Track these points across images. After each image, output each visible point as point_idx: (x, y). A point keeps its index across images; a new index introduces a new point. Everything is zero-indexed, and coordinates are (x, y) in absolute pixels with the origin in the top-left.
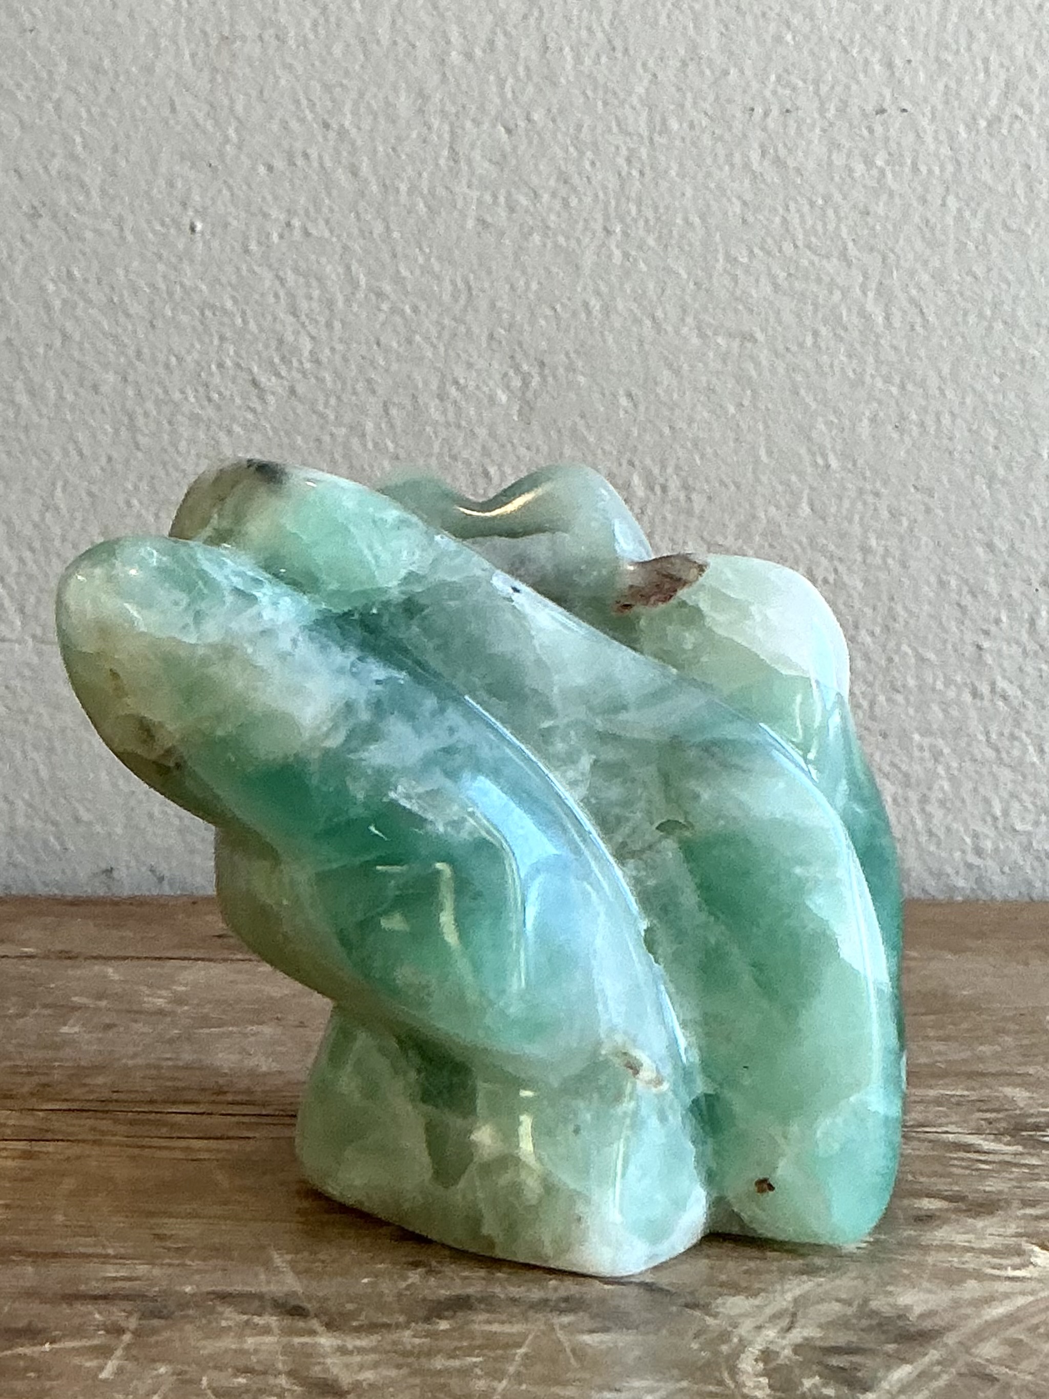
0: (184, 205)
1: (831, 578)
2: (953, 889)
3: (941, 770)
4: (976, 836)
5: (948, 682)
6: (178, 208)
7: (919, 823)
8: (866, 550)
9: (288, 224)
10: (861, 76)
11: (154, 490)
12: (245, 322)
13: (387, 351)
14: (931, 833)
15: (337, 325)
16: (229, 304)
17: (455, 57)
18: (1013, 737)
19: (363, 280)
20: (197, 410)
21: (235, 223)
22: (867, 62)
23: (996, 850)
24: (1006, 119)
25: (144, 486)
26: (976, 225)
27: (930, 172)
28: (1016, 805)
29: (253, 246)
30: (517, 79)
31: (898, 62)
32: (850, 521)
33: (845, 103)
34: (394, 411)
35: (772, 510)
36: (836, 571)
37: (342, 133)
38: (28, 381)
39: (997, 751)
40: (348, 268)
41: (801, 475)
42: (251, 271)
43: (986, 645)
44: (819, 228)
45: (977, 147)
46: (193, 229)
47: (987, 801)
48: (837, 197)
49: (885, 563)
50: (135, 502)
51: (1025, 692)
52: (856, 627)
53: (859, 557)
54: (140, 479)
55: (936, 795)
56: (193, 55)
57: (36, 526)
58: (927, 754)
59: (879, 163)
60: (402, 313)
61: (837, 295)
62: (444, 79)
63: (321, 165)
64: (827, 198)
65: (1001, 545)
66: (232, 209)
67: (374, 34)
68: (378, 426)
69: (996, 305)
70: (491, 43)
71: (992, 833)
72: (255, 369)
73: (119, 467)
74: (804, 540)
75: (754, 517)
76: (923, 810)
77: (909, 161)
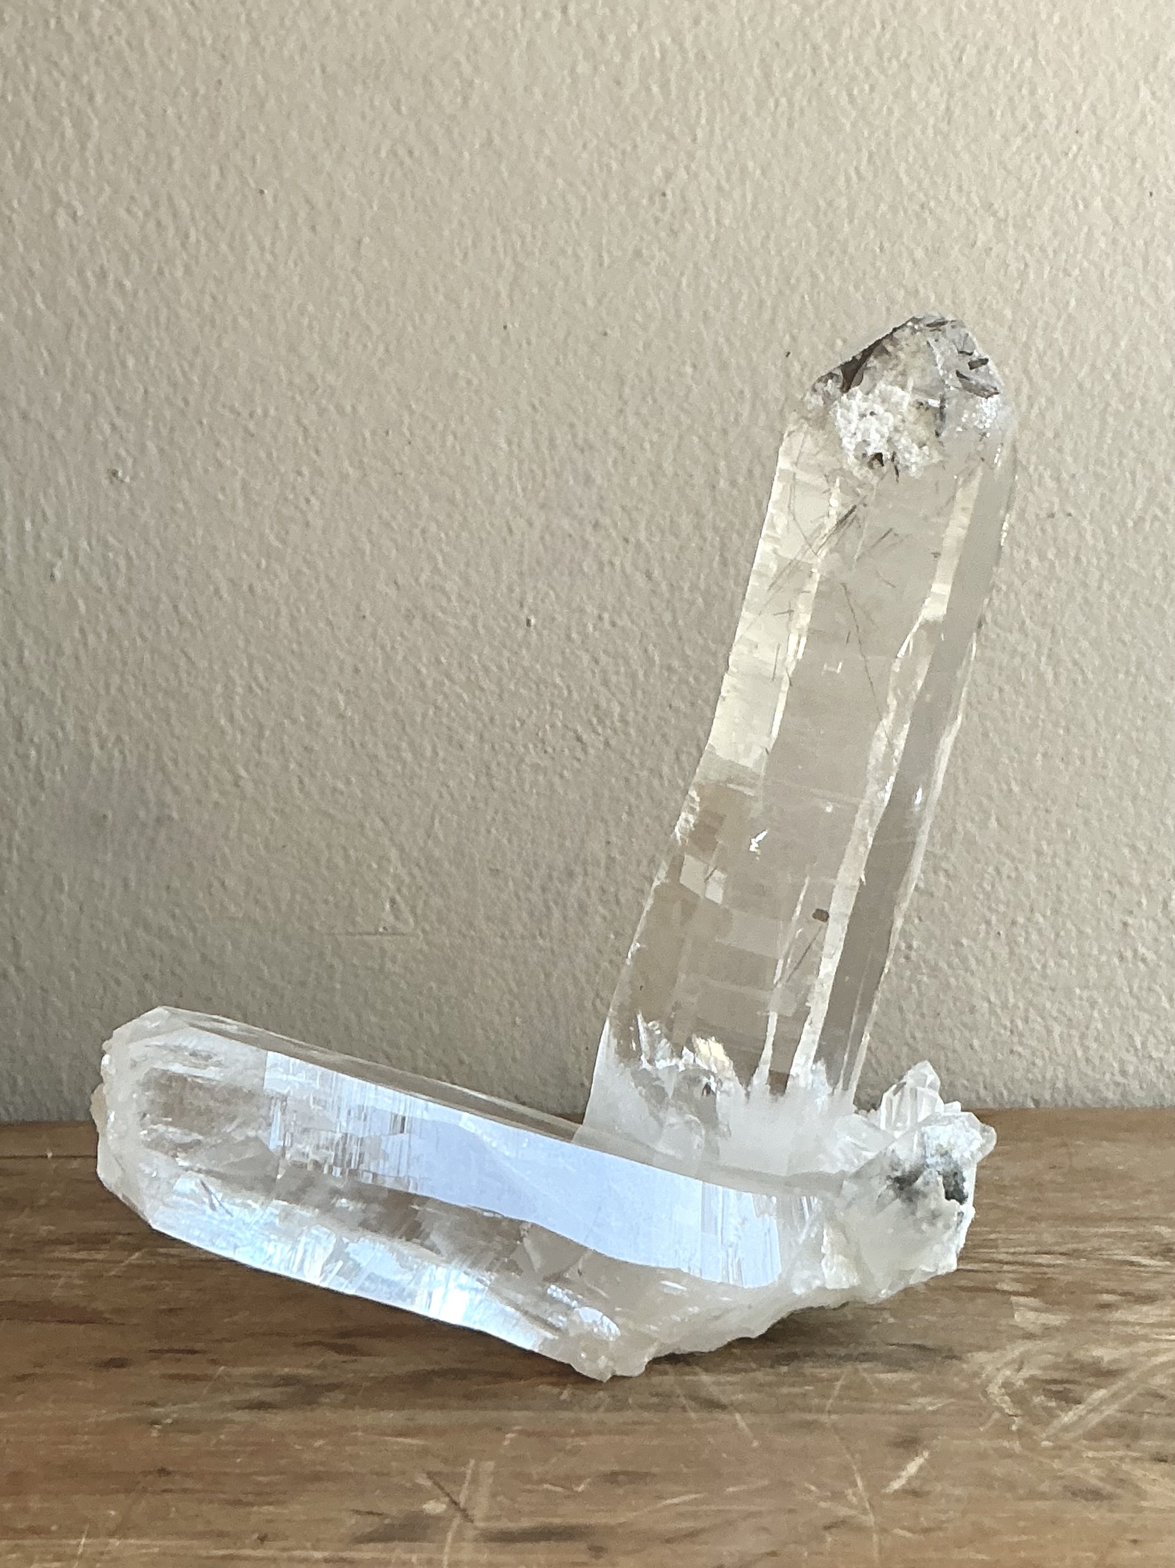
0: (522, 606)
1: (1013, 875)
2: (1105, 1100)
3: (1096, 1014)
4: (1122, 1062)
5: (1102, 950)
6: (517, 607)
7: (1080, 1054)
8: (1039, 853)
9: (600, 618)
10: (1036, 488)
11: (506, 820)
12: (570, 692)
13: (677, 711)
14: (1087, 1060)
15: (639, 693)
16: (558, 680)
17: (722, 484)
18: (1150, 989)
19: (657, 658)
21: (559, 618)
22: (1041, 476)
23: (1137, 1071)
24: (1148, 518)
25: (499, 817)
26: (1125, 602)
27: (1089, 562)
28: (1151, 1040)
29: (574, 635)
31: (1065, 475)
32: (1028, 830)
33: (1023, 511)
34: (684, 758)
35: (969, 824)
36: (1016, 869)
37: (638, 546)
38: (411, 744)
39: (1138, 1000)
40: (646, 651)
41: (990, 798)
42: (572, 653)
43: (1130, 921)
44: (1004, 606)
45: (1125, 541)
46: (528, 622)
47: (1131, 1037)
48: (1017, 582)
50: (493, 830)
51: (1160, 957)
52: (1032, 910)
53: (1034, 857)
54: (496, 812)
55: (1092, 1033)
56: (524, 490)
57: (421, 849)
58: (1086, 1004)
59: (1050, 556)
60: (687, 683)
61: (1017, 660)
62: (714, 501)
63: (623, 571)
64: (1010, 586)
65: (1142, 846)
66: (556, 607)
67: (660, 467)
68: (672, 768)
69: (1140, 665)
70: (750, 472)
71: (1134, 1059)
72: (579, 729)
73: (481, 805)
74: (992, 845)
75: (955, 829)
76: (1082, 1045)
77: (1072, 554)
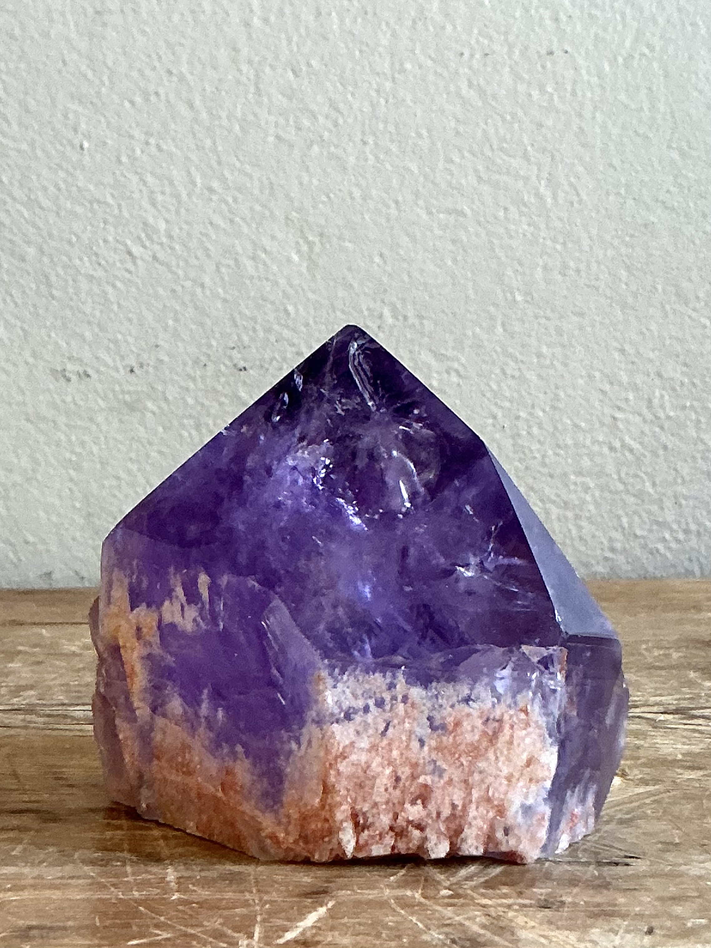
20: (92, 272)
30: (300, 36)
49: (552, 363)
